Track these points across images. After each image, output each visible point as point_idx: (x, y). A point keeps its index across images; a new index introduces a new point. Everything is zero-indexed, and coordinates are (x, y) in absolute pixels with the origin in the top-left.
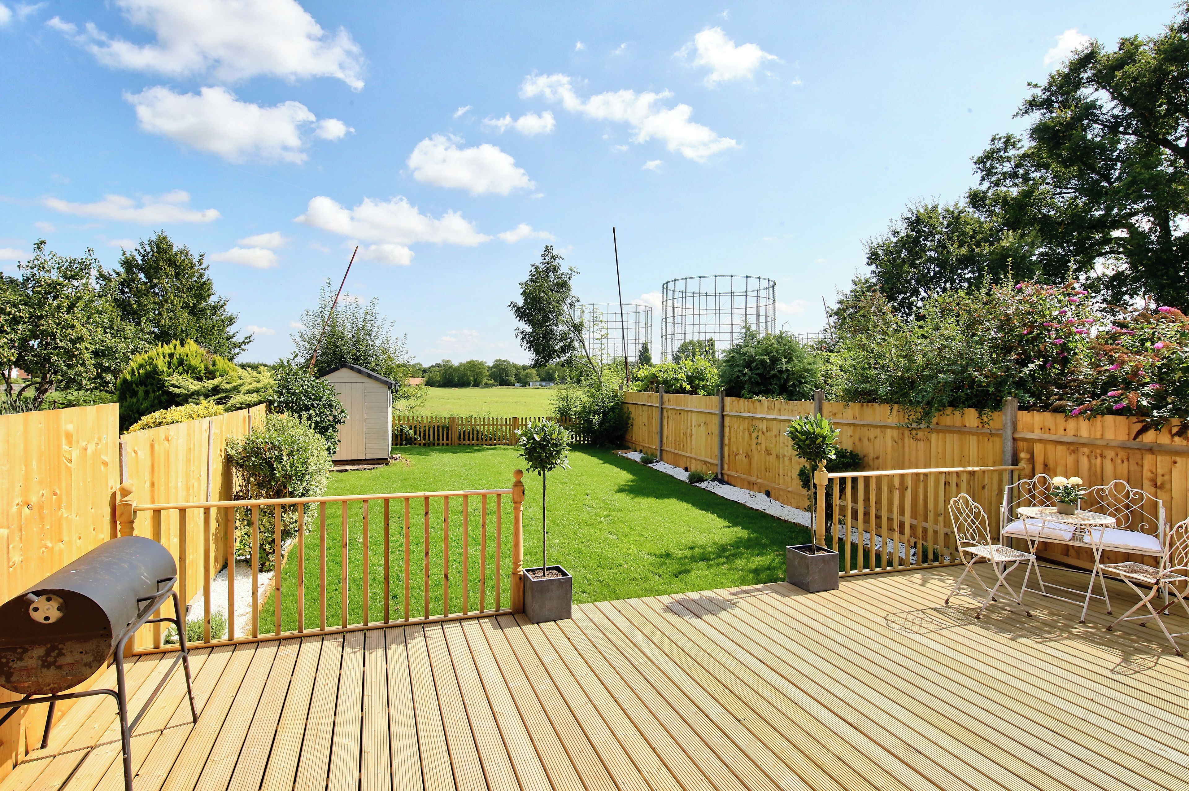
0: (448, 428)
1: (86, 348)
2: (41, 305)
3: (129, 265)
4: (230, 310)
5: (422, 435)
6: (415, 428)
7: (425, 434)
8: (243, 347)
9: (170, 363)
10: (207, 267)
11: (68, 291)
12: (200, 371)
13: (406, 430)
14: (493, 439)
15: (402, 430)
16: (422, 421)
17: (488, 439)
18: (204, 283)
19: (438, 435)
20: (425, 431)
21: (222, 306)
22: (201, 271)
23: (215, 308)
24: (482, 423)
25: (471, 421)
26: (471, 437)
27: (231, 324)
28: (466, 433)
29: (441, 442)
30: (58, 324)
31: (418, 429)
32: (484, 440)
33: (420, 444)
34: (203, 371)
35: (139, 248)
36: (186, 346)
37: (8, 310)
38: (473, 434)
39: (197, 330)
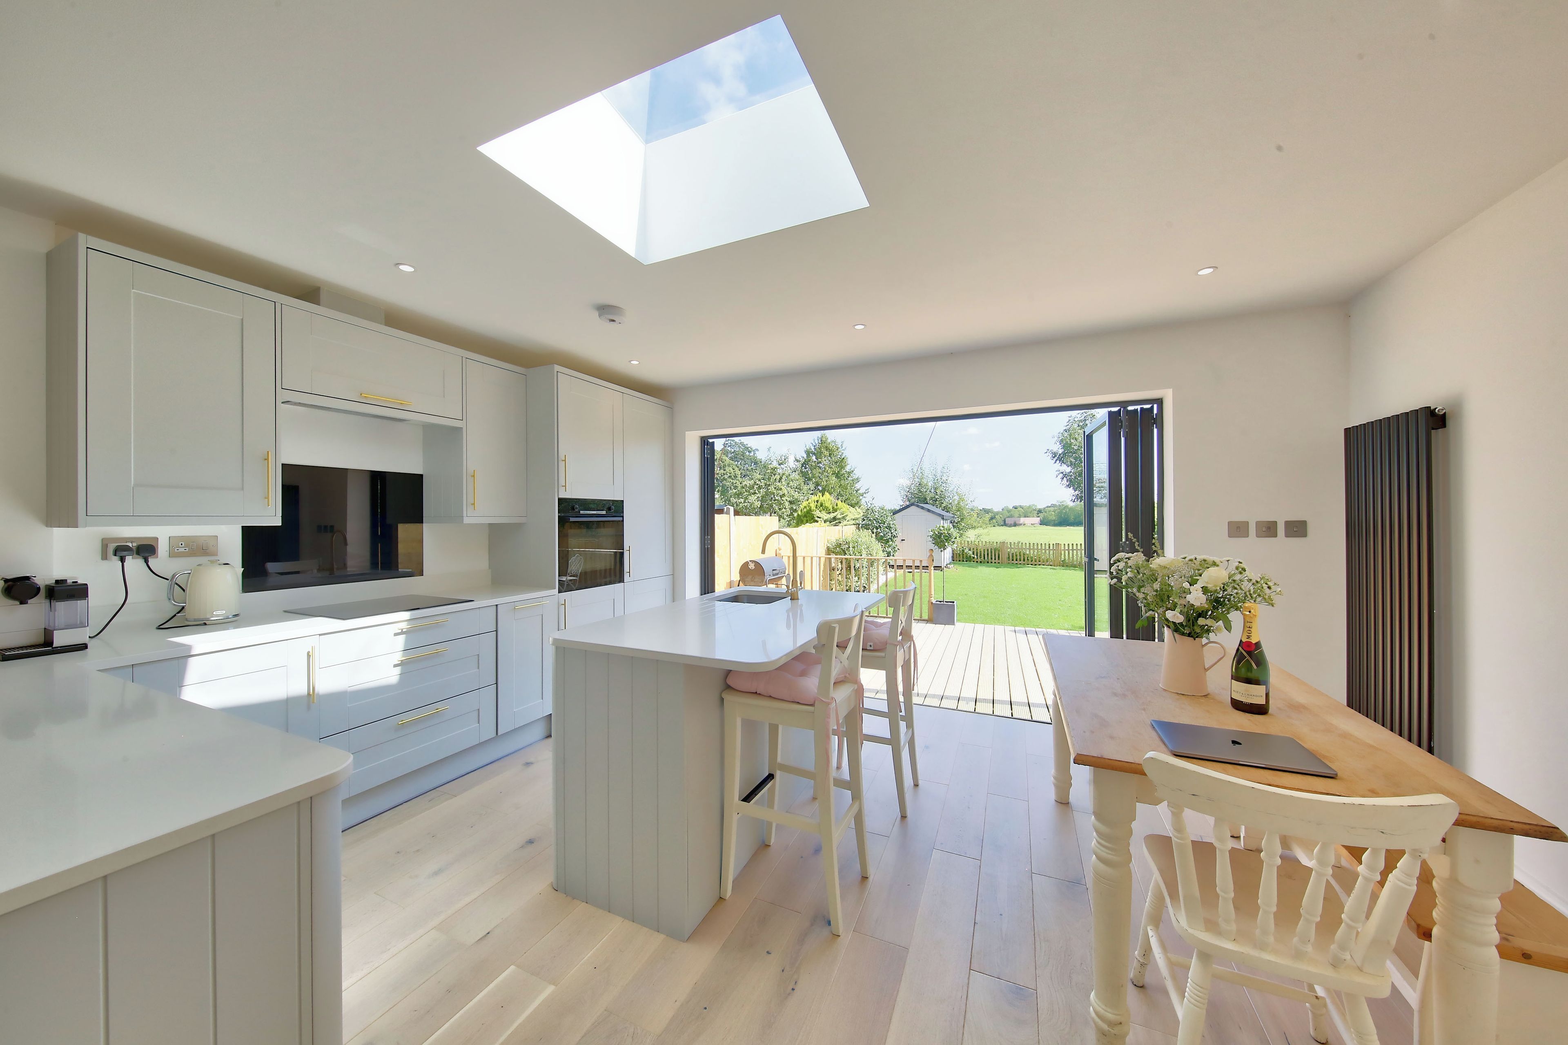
0: (999, 551)
1: (787, 500)
2: (769, 479)
3: (808, 452)
4: (857, 474)
5: (979, 555)
6: (973, 549)
7: (981, 554)
8: (865, 495)
9: (817, 505)
10: (845, 448)
11: (780, 471)
12: (830, 509)
13: (966, 550)
14: (1037, 561)
15: (963, 551)
16: (979, 544)
17: (1034, 560)
18: (843, 459)
19: (992, 555)
20: (981, 552)
21: (853, 471)
22: (842, 451)
23: (849, 473)
24: (1028, 547)
25: (1018, 546)
26: (1018, 558)
27: (858, 482)
28: (1014, 555)
29: (993, 560)
30: (775, 488)
31: (975, 550)
32: (1030, 560)
33: (977, 562)
34: (831, 509)
35: (812, 442)
36: (824, 496)
37: (757, 483)
38: (1020, 556)
39: (839, 487)
